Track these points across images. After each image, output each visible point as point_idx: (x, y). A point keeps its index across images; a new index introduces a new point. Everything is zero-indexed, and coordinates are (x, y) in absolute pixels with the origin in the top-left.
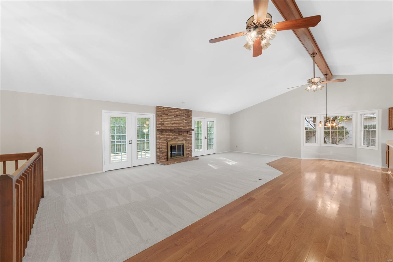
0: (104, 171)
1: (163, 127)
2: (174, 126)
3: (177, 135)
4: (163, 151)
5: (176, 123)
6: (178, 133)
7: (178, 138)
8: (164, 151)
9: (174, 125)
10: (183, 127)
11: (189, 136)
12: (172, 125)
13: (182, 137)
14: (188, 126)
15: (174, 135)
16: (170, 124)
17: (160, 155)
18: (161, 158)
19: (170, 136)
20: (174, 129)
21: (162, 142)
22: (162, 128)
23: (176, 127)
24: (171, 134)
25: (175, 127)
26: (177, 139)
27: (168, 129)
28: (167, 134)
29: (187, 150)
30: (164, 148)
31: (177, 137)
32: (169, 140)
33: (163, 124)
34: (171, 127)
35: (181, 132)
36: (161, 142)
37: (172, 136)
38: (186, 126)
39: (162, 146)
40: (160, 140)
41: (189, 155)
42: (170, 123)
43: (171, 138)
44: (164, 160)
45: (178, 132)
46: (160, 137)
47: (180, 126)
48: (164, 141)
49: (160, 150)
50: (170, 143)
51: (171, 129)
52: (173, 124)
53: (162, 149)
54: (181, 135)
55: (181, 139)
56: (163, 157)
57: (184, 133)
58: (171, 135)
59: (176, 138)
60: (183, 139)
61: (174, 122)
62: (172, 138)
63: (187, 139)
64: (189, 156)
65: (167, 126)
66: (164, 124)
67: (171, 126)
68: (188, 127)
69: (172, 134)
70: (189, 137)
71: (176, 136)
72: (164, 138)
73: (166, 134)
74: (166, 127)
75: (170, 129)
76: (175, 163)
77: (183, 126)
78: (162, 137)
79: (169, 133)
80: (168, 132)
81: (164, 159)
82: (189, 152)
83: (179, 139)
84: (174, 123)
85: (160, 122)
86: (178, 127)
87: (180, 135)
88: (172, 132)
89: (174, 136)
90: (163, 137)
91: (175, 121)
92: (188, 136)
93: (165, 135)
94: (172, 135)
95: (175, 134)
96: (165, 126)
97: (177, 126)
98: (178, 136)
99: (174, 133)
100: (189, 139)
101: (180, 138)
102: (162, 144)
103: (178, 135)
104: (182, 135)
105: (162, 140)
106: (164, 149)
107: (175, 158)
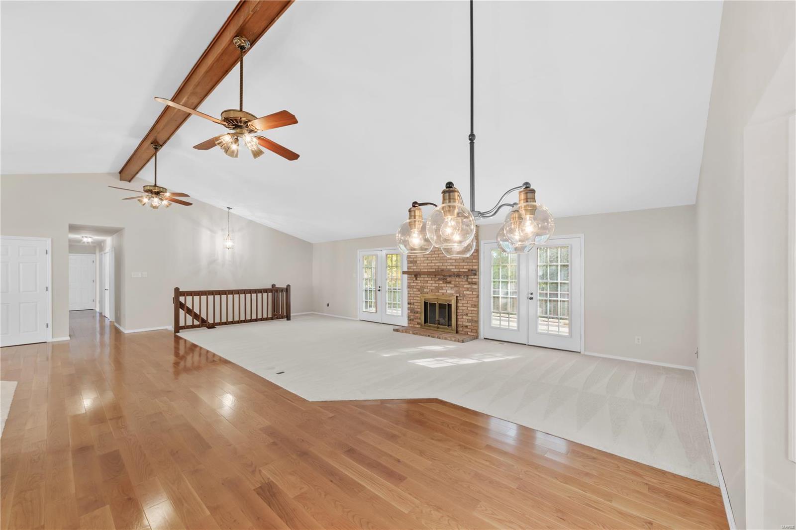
0: (358, 319)
1: (415, 268)
2: (434, 265)
3: (441, 282)
4: (415, 310)
5: (439, 258)
6: (442, 279)
7: (443, 290)
8: (418, 310)
9: (435, 263)
10: (454, 267)
11: (470, 286)
12: (431, 263)
13: (451, 288)
14: (467, 264)
15: (434, 282)
16: (428, 262)
17: (411, 314)
18: (413, 320)
19: (428, 285)
20: (434, 270)
21: (415, 293)
22: (413, 269)
23: (439, 266)
24: (429, 280)
25: (437, 267)
26: (440, 291)
27: (423, 270)
28: (423, 279)
29: (464, 317)
30: (418, 304)
31: (441, 287)
32: (425, 290)
33: (416, 262)
34: (430, 267)
35: (450, 276)
36: (412, 292)
37: (430, 285)
38: (461, 264)
39: (414, 301)
40: (411, 290)
41: (468, 330)
42: (428, 260)
43: (429, 288)
44: (417, 326)
45: (442, 277)
46: (411, 284)
47: (446, 264)
48: (417, 293)
49: (412, 306)
50: (425, 298)
51: (429, 270)
52: (433, 261)
53: (414, 305)
54: (450, 283)
55: (448, 292)
56: (416, 319)
57: (457, 279)
58: (429, 282)
59: (438, 288)
60: (453, 292)
61: (435, 257)
62: (431, 288)
63: (465, 292)
64: (469, 333)
65: (421, 265)
66: (418, 262)
67: (429, 264)
68: (465, 267)
69: (431, 280)
70: (470, 289)
71: (439, 284)
72: (417, 287)
73: (421, 280)
74: (420, 268)
75: (427, 270)
76: (409, 333)
77: (454, 264)
78: (414, 284)
79: (425, 279)
80: (423, 276)
81: (418, 324)
82: (467, 324)
83: (445, 291)
84: (434, 259)
85: (410, 259)
86: (443, 267)
87: (446, 282)
88: (432, 276)
89: (434, 285)
90: (416, 284)
91: (438, 256)
92: (465, 286)
93: (419, 282)
94: (431, 282)
95: (437, 281)
96: (419, 265)
97: (442, 264)
98: (443, 285)
99: (435, 277)
100: (468, 292)
101: (447, 288)
102: (414, 297)
103: (443, 283)
104: (453, 283)
105: (415, 290)
106: (418, 306)
107: (433, 327)
